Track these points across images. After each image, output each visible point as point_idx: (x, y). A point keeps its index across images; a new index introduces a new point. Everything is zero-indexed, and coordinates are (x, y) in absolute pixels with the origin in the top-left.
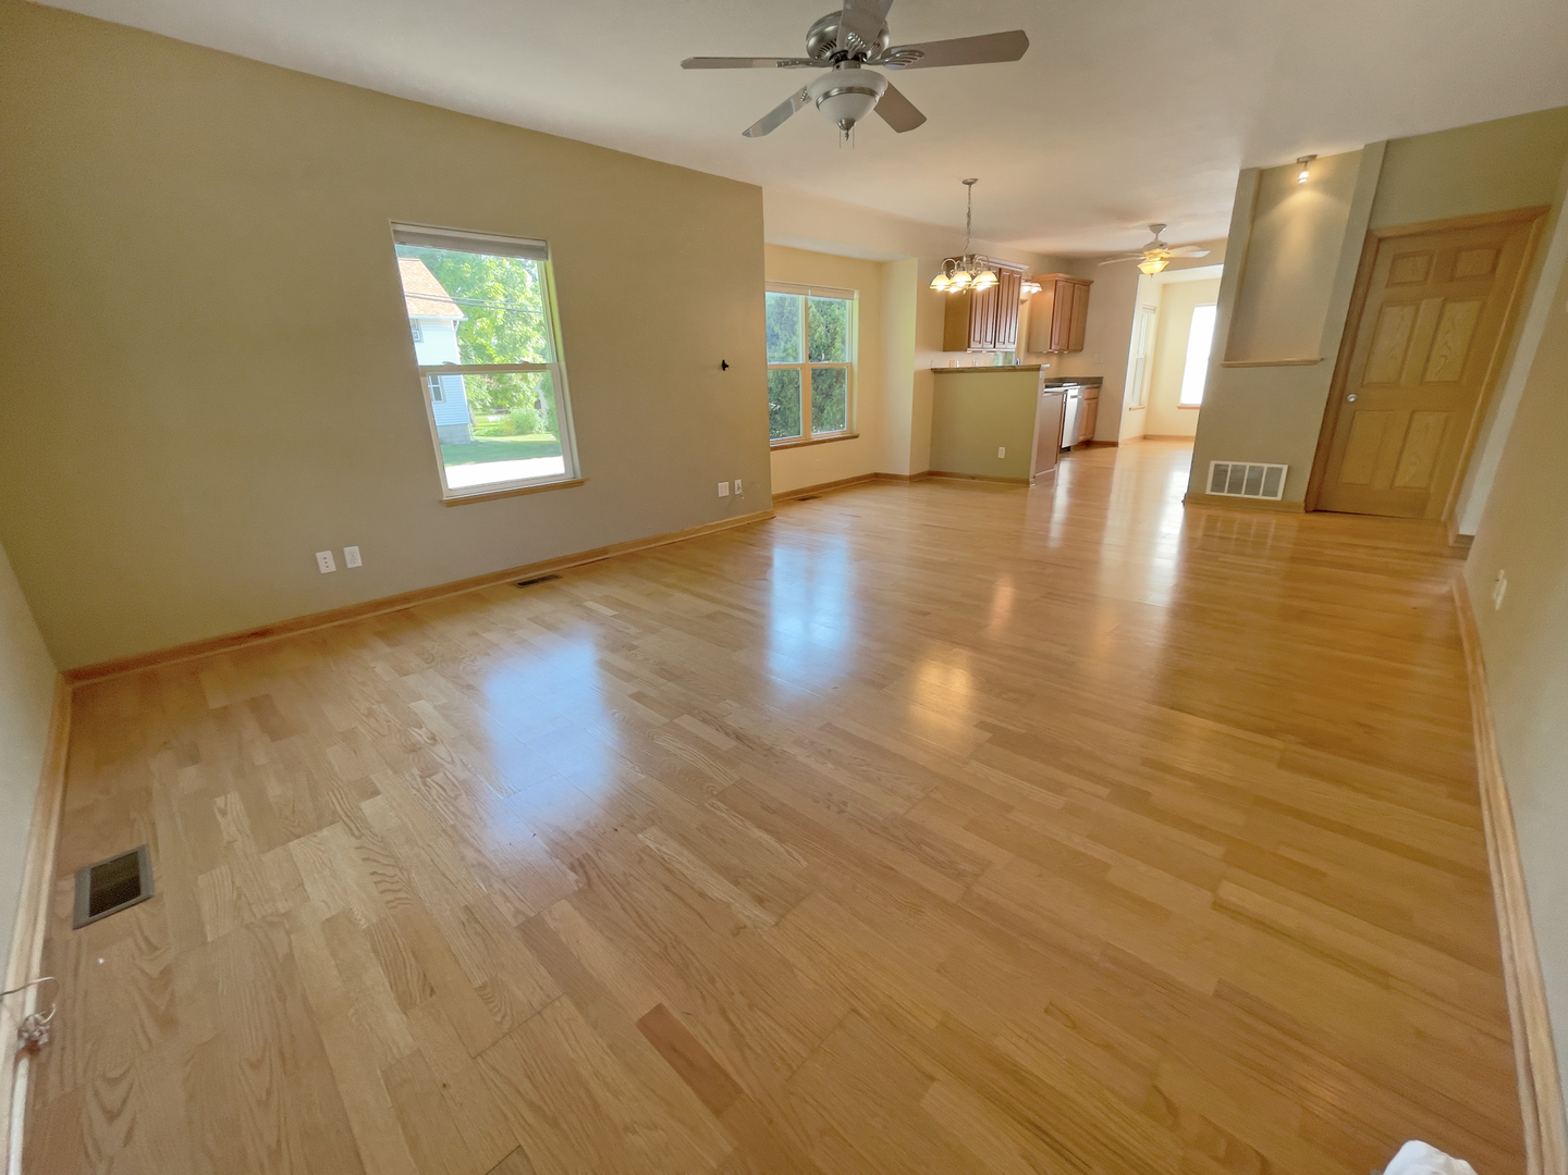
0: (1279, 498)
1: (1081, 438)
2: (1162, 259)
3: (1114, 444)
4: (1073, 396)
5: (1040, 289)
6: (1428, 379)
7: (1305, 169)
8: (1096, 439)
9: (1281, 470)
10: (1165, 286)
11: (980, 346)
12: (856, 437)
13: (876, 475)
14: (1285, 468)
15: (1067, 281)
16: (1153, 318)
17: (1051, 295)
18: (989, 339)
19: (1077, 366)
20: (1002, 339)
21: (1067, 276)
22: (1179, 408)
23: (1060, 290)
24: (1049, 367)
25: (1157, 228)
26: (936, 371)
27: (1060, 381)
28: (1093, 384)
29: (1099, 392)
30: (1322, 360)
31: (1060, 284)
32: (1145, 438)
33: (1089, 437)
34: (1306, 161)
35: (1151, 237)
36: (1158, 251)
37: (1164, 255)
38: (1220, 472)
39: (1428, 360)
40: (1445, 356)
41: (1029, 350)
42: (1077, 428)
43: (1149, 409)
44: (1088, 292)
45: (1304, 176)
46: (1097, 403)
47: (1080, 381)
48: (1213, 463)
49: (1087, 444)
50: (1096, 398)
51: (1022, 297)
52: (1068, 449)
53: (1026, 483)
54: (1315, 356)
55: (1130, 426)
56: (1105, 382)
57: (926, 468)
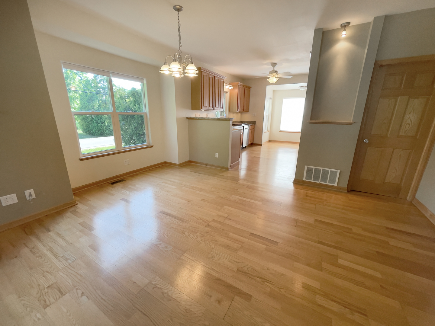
0: (336, 185)
1: (249, 143)
2: (276, 77)
3: (260, 145)
4: (246, 129)
5: (232, 88)
6: (400, 134)
7: (345, 30)
8: (254, 143)
9: (337, 172)
10: (274, 91)
11: (207, 108)
12: (152, 147)
13: (165, 163)
14: (339, 172)
15: (242, 86)
16: (271, 101)
17: (237, 90)
18: (211, 105)
19: (247, 117)
20: (217, 106)
21: (242, 84)
22: (280, 132)
23: (240, 89)
24: (236, 117)
25: (274, 65)
26: (188, 118)
27: (241, 123)
28: (252, 124)
29: (255, 127)
30: (355, 122)
31: (240, 87)
32: (270, 141)
33: (252, 142)
34: (345, 26)
35: (271, 68)
36: (275, 74)
37: (277, 76)
38: (309, 171)
39: (401, 125)
40: (409, 124)
41: (230, 110)
42: (248, 140)
43: (271, 132)
44: (250, 91)
45: (344, 34)
46: (254, 130)
47: (248, 123)
48: (306, 167)
49: (251, 145)
50: (254, 129)
51: (225, 90)
52: (245, 147)
53: (227, 169)
54: (351, 120)
55: (265, 137)
56: (257, 123)
57: (188, 159)
